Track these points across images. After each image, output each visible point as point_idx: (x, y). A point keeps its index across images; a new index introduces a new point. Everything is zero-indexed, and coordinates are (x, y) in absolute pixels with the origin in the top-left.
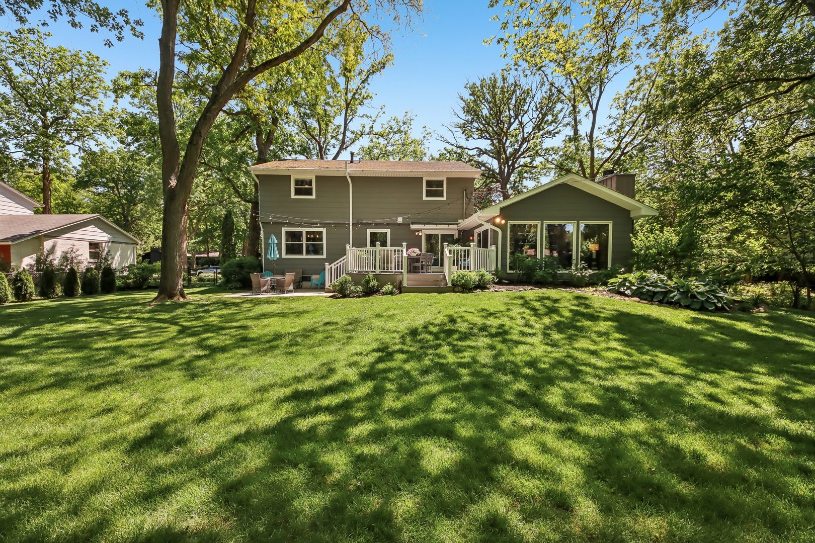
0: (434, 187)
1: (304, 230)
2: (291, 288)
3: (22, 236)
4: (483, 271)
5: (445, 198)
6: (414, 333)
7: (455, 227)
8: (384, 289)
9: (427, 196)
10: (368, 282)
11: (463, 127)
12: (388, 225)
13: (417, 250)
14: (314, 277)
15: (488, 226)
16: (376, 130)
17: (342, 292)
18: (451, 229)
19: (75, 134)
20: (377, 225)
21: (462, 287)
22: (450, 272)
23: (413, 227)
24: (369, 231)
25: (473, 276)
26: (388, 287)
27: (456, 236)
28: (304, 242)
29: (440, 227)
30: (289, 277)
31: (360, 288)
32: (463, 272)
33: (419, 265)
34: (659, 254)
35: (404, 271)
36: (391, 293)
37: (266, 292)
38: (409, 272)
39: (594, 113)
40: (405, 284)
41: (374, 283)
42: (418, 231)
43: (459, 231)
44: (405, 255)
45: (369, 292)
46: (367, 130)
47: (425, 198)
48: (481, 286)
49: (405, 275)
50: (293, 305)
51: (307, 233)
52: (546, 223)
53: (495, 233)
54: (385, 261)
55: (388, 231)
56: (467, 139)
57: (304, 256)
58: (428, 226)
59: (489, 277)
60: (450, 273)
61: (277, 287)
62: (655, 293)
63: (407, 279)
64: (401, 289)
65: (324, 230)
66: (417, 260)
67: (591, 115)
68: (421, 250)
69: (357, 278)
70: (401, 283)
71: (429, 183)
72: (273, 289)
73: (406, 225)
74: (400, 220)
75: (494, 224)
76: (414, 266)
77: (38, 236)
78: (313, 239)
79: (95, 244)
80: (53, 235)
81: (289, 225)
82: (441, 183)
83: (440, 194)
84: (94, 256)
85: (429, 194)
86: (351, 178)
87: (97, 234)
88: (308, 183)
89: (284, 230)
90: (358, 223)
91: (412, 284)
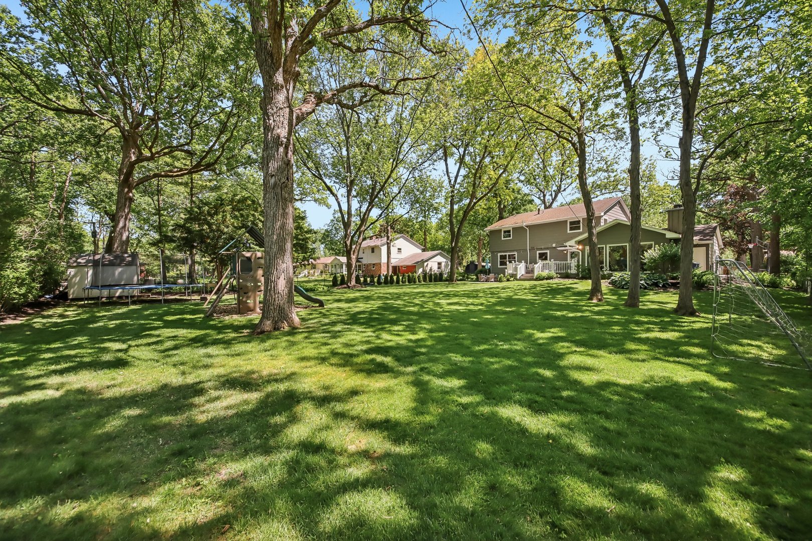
0: (575, 225)
1: (507, 254)
3: (418, 262)
5: (581, 230)
9: (571, 230)
12: (547, 249)
20: (541, 249)
24: (539, 252)
28: (507, 259)
31: (506, 280)
51: (509, 255)
52: (608, 246)
55: (548, 252)
65: (516, 253)
74: (554, 245)
77: (423, 262)
78: (512, 258)
79: (439, 264)
80: (427, 261)
81: (500, 252)
82: (579, 222)
83: (579, 228)
84: (439, 268)
85: (571, 229)
86: (527, 226)
87: (439, 259)
88: (509, 231)
89: (499, 254)
90: (532, 249)
91: (522, 277)
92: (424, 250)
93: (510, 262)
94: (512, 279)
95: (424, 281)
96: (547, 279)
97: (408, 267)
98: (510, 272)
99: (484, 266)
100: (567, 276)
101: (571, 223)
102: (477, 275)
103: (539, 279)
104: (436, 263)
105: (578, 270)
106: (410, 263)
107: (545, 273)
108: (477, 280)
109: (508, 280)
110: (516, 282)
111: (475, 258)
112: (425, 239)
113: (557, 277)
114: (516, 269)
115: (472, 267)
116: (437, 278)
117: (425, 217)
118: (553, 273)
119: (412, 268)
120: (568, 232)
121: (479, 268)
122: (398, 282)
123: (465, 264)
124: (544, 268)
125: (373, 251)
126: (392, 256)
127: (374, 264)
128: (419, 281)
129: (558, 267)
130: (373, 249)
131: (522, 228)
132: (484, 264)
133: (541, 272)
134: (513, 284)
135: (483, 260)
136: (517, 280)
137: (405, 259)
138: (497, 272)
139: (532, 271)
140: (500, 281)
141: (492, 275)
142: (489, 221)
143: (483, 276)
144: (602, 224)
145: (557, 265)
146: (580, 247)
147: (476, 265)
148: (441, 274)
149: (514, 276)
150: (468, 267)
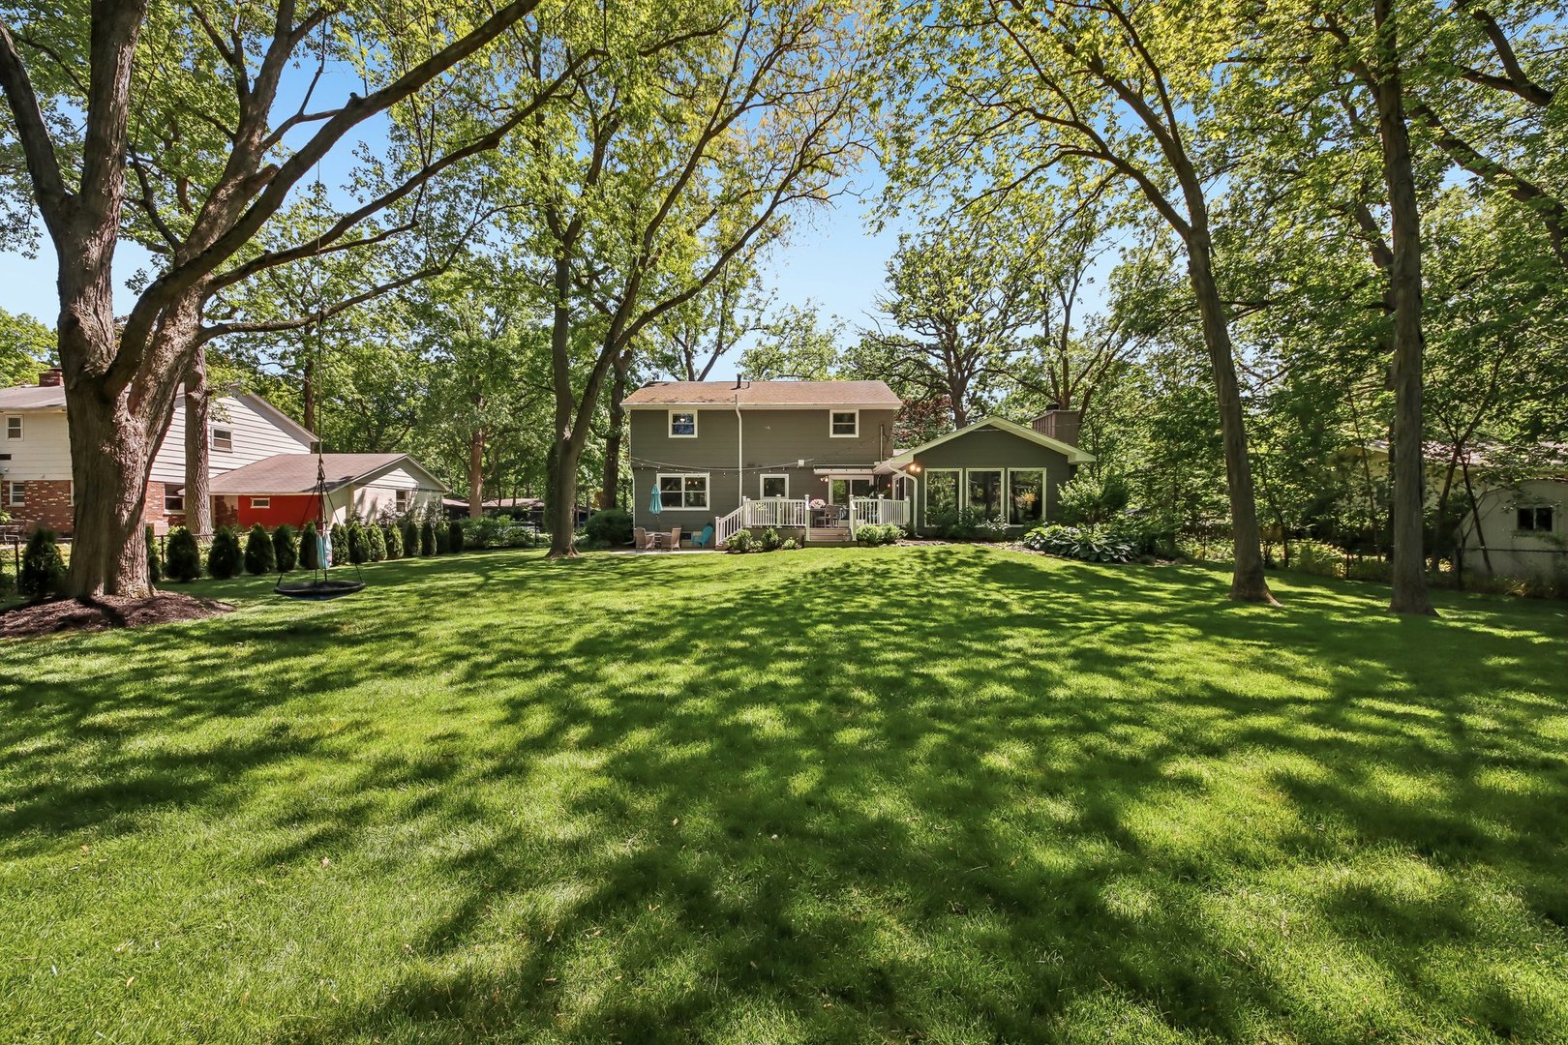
0: (844, 422)
1: (683, 476)
2: (677, 545)
4: (891, 525)
5: (857, 435)
6: (814, 574)
7: (869, 471)
8: (786, 544)
9: (834, 433)
10: (769, 536)
11: (896, 310)
12: (787, 470)
13: (822, 502)
14: (695, 534)
15: (903, 474)
16: (764, 323)
17: (739, 548)
18: (865, 474)
20: (774, 470)
21: (868, 541)
22: (858, 526)
23: (817, 471)
24: (762, 477)
25: (879, 530)
26: (790, 542)
27: (872, 483)
28: (683, 491)
29: (850, 471)
30: (676, 532)
31: (759, 544)
32: (869, 526)
33: (824, 518)
34: (1082, 505)
35: (807, 525)
36: (794, 548)
37: (650, 549)
38: (813, 526)
39: (1068, 309)
40: (808, 539)
41: (775, 537)
42: (824, 476)
43: (876, 476)
44: (808, 508)
45: (770, 547)
46: (752, 323)
47: (832, 436)
48: (889, 540)
49: (808, 529)
50: (694, 560)
51: (687, 479)
52: (968, 470)
53: (910, 482)
54: (787, 514)
55: (786, 476)
56: (901, 327)
57: (683, 508)
58: (835, 471)
59: (896, 530)
60: (856, 527)
61: (662, 545)
62: (1062, 546)
63: (810, 534)
64: (803, 544)
66: (821, 513)
67: (1063, 311)
68: (827, 501)
69: (757, 532)
70: (803, 537)
71: (838, 417)
72: (657, 547)
73: (808, 469)
74: (801, 463)
75: (909, 473)
76: (818, 519)
77: (339, 486)
78: (694, 487)
79: (401, 494)
80: (363, 482)
81: (666, 470)
82: (852, 417)
83: (851, 430)
84: (400, 508)
85: (837, 430)
86: (741, 412)
87: (404, 480)
89: (660, 476)
90: (748, 466)
104: (388, 492)
107: (877, 528)
113: (902, 537)
118: (894, 528)
129: (887, 514)
131: (725, 414)
136: (807, 545)
146: (918, 469)
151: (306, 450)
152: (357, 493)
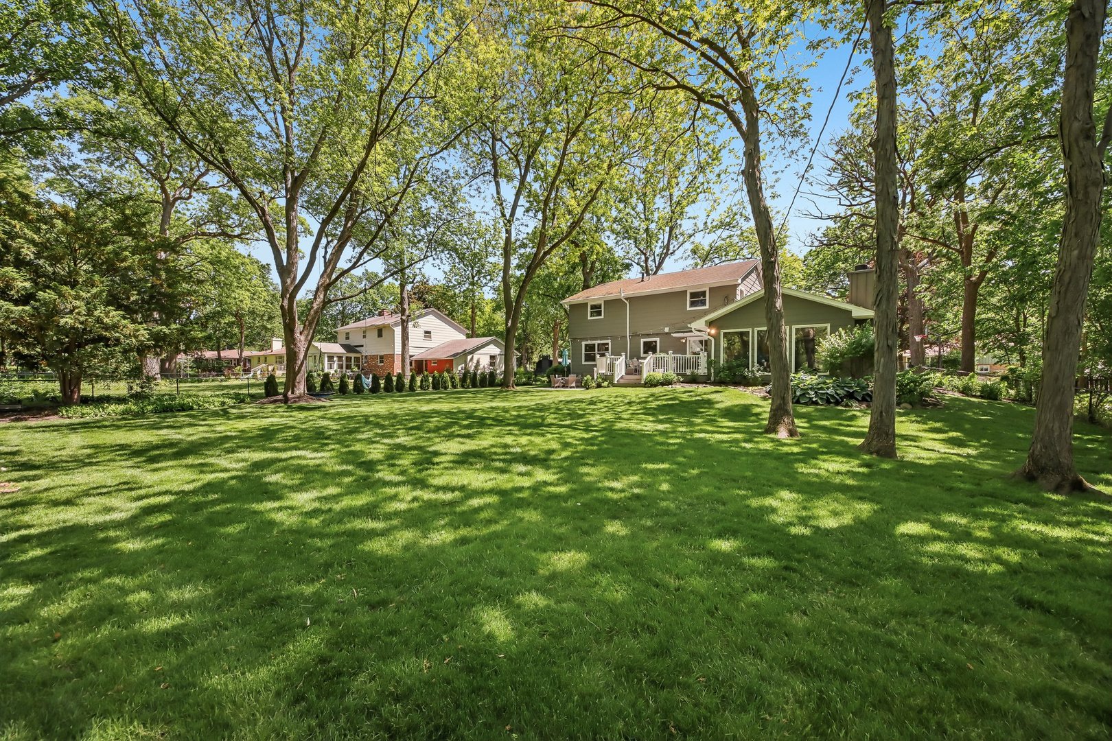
0: (698, 298)
1: (596, 342)
3: (457, 354)
5: (705, 307)
8: (603, 384)
12: (657, 335)
19: (489, 277)
20: (648, 335)
23: (674, 335)
24: (642, 340)
28: (595, 351)
40: (616, 382)
41: (599, 380)
42: (683, 338)
51: (599, 344)
55: (658, 340)
59: (672, 376)
65: (609, 341)
73: (671, 334)
74: (667, 330)
77: (465, 353)
78: (603, 349)
79: (493, 357)
80: (472, 352)
81: (586, 339)
82: (704, 294)
83: (704, 303)
84: (492, 364)
85: (693, 304)
86: (627, 299)
87: (494, 350)
88: (599, 307)
89: (584, 343)
90: (634, 335)
91: (622, 381)
92: (468, 336)
93: (603, 355)
94: (606, 384)
95: (463, 386)
96: (663, 384)
97: (440, 361)
98: (603, 371)
99: (560, 363)
100: (694, 380)
101: (693, 295)
102: (549, 377)
103: (650, 384)
104: (486, 356)
105: (709, 370)
106: (442, 356)
107: (659, 374)
108: (549, 384)
109: (599, 386)
110: (612, 389)
111: (550, 352)
112: (473, 319)
113: (679, 381)
114: (612, 367)
115: (545, 364)
116: (486, 382)
117: (472, 284)
118: (672, 374)
119: (446, 364)
120: (689, 309)
121: (555, 365)
122: (412, 388)
123: (536, 359)
124: (657, 365)
125: (380, 335)
126: (412, 343)
127: (381, 357)
128: (454, 386)
129: (681, 365)
130: (380, 331)
131: (619, 301)
132: (560, 360)
133: (652, 373)
134: (606, 393)
135: (561, 356)
136: (614, 385)
137: (437, 349)
138: (578, 373)
139: (638, 371)
140: (587, 387)
141: (572, 377)
142: (569, 290)
143: (558, 378)
144: (738, 298)
145: (677, 360)
146: (713, 331)
147: (551, 362)
148: (492, 375)
149: (608, 379)
150: (539, 364)
151: (464, 337)
152: (469, 357)
